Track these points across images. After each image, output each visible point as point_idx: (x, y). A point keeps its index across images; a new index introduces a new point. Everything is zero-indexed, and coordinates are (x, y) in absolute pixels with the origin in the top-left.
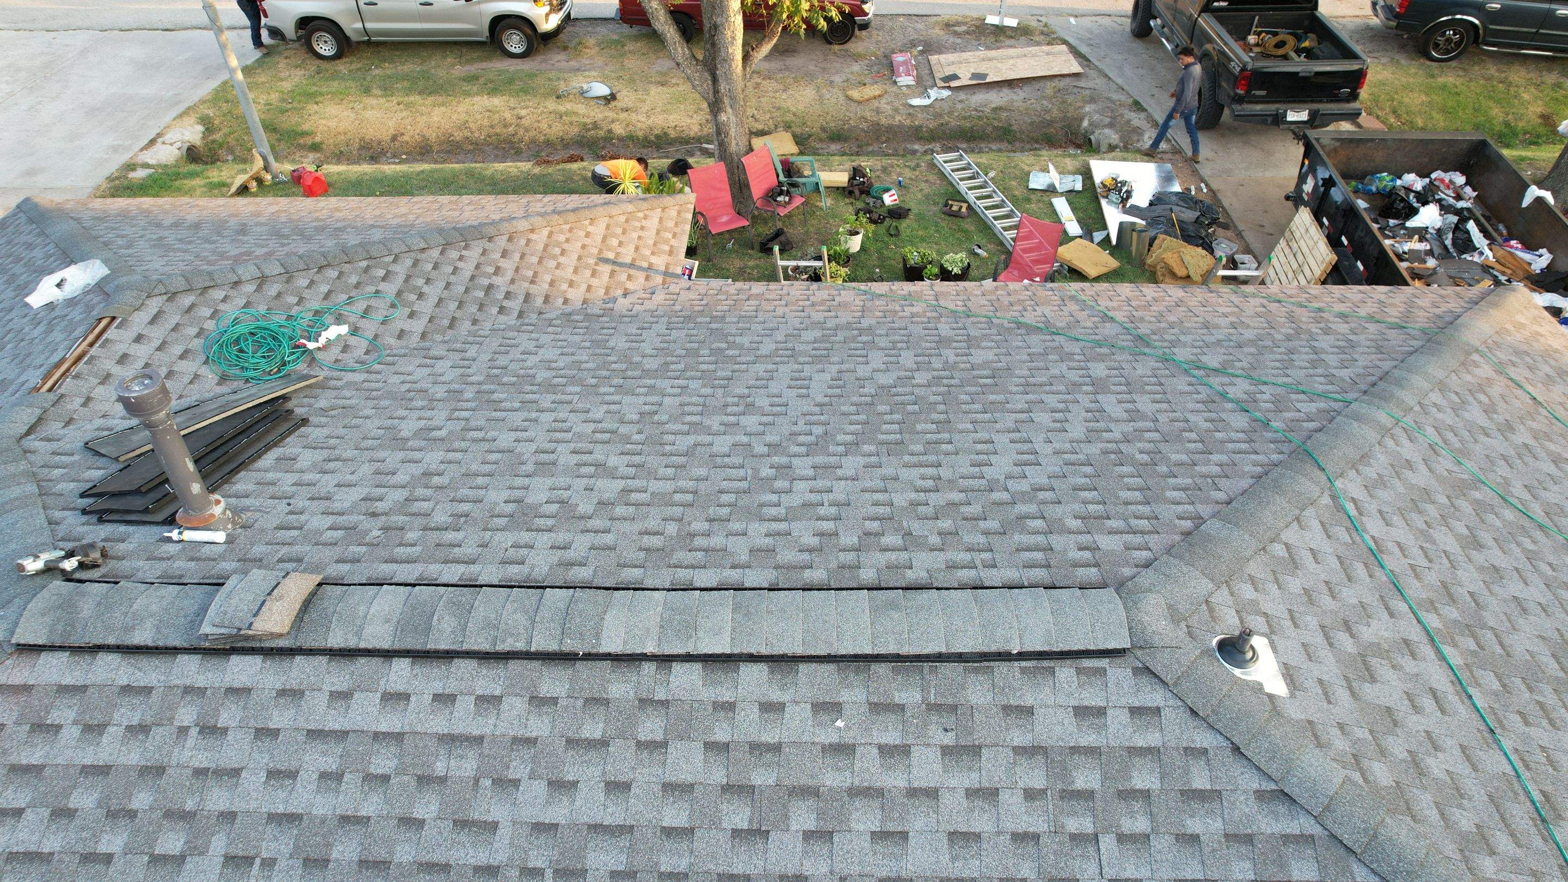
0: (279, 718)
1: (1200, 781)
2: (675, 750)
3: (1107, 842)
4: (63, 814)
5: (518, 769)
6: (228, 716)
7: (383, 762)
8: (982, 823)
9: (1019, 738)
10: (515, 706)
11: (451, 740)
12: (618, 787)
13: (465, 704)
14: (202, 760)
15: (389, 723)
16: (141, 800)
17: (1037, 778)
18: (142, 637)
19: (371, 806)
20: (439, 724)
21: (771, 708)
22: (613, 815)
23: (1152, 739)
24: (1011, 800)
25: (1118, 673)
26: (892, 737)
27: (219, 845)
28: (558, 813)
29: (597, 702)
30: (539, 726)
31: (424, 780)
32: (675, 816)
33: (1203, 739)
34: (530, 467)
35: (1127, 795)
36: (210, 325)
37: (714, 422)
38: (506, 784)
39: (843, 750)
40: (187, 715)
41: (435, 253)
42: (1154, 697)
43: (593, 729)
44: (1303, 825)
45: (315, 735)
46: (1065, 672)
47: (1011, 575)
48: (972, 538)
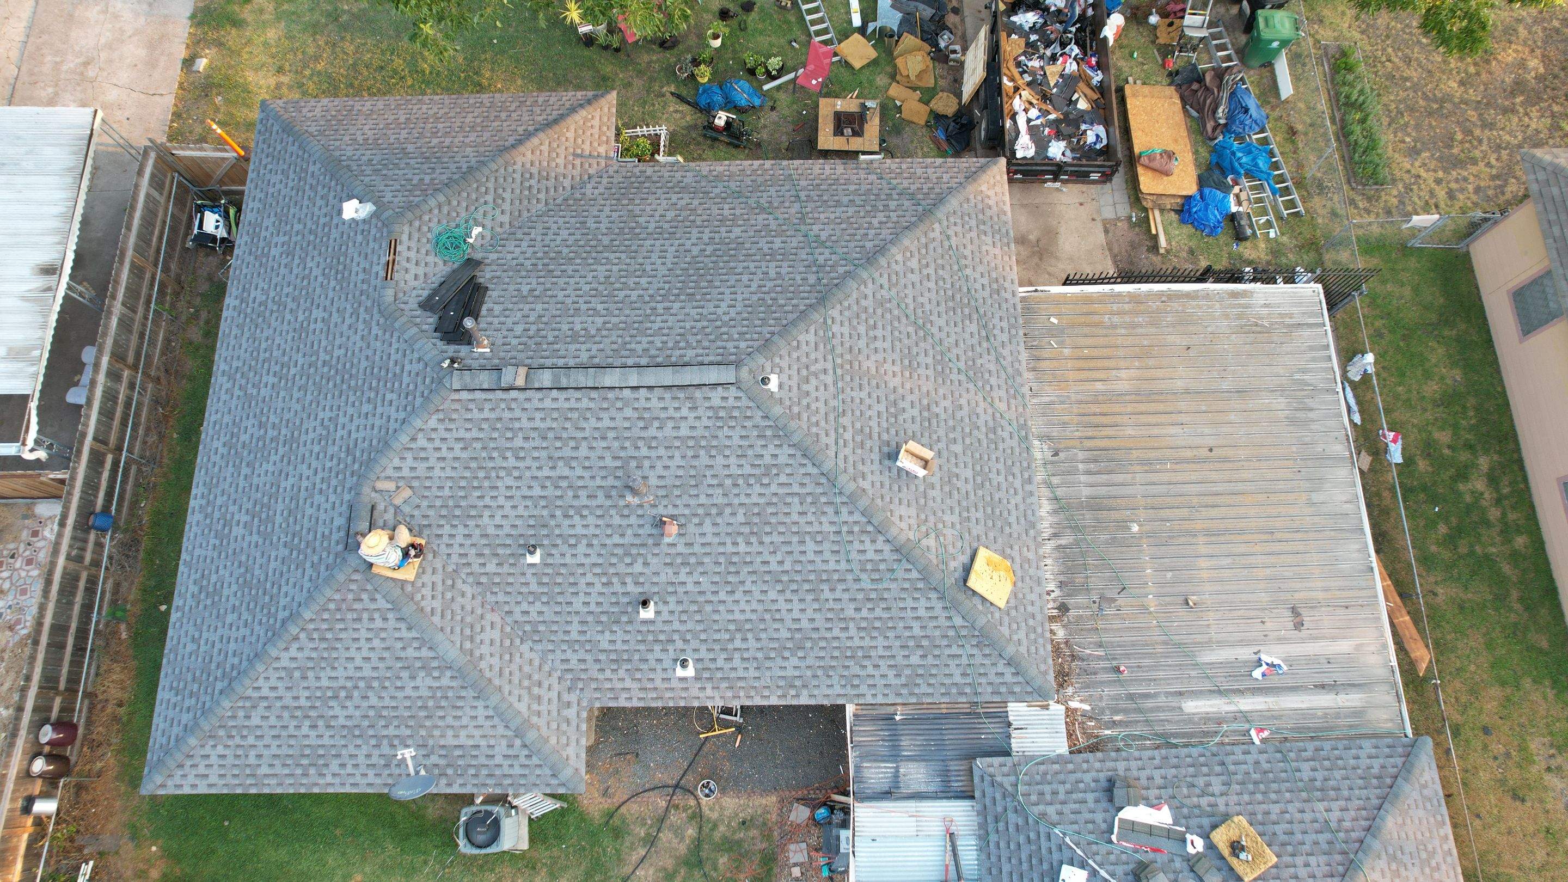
0: (527, 406)
1: (749, 414)
2: (626, 410)
3: (726, 428)
4: (481, 429)
5: (588, 415)
6: (513, 405)
7: (555, 415)
8: (697, 424)
9: (707, 405)
10: (585, 400)
11: (571, 409)
12: (612, 419)
13: (573, 400)
14: (511, 416)
15: (555, 406)
16: (499, 426)
17: (711, 414)
18: (485, 386)
19: (554, 425)
20: (567, 405)
21: (648, 399)
22: (612, 425)
23: (739, 404)
24: (704, 419)
25: (733, 388)
26: (677, 405)
27: (520, 435)
28: (599, 425)
29: (605, 399)
30: (592, 405)
31: (566, 419)
32: (627, 425)
33: (751, 404)
34: (572, 312)
35: (731, 417)
36: (429, 235)
37: (631, 282)
38: (586, 419)
39: (665, 408)
40: (503, 406)
41: (502, 171)
42: (740, 394)
43: (605, 406)
44: (771, 423)
45: (537, 409)
46: (720, 389)
47: (711, 358)
48: (706, 344)
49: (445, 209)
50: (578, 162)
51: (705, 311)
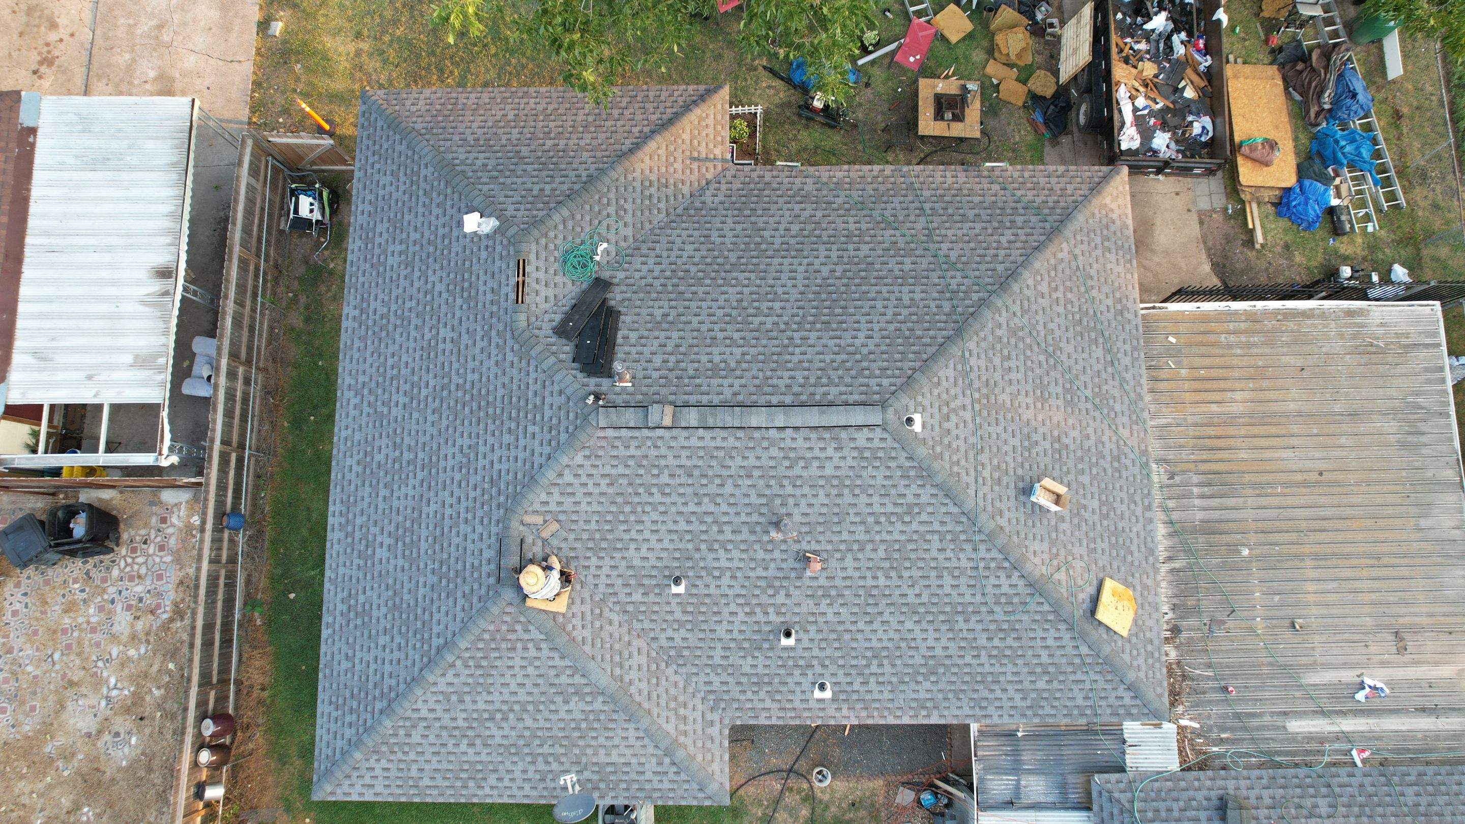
0: (673, 444)
1: (893, 455)
2: (771, 449)
3: (870, 468)
4: (627, 466)
5: (734, 454)
6: (659, 443)
7: (701, 453)
8: (842, 464)
9: (852, 445)
10: (731, 440)
11: (717, 448)
12: (758, 458)
13: (719, 439)
14: (656, 453)
15: (700, 444)
16: (645, 463)
17: (855, 454)
18: (632, 425)
19: (700, 463)
20: (713, 444)
21: (793, 439)
22: (758, 464)
23: (884, 445)
24: (849, 459)
25: (878, 430)
26: (822, 446)
27: (666, 471)
28: (745, 463)
29: (752, 438)
30: (738, 444)
31: (712, 457)
32: (772, 463)
33: (896, 445)
34: (708, 341)
35: (876, 458)
37: (764, 305)
38: (731, 457)
39: (811, 449)
40: (649, 443)
42: (886, 435)
43: (751, 445)
44: (916, 464)
45: (683, 447)
46: (865, 430)
47: (856, 397)
48: (848, 380)
49: (570, 224)
50: (695, 166)
51: (843, 342)
